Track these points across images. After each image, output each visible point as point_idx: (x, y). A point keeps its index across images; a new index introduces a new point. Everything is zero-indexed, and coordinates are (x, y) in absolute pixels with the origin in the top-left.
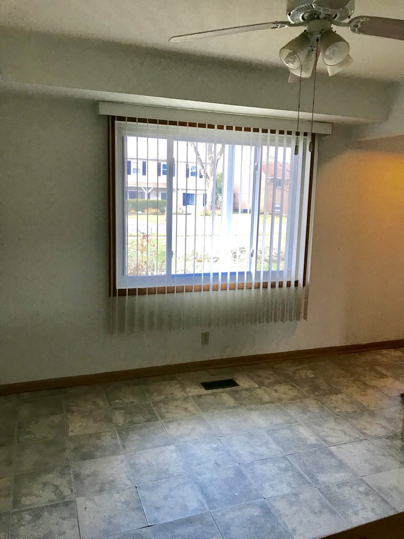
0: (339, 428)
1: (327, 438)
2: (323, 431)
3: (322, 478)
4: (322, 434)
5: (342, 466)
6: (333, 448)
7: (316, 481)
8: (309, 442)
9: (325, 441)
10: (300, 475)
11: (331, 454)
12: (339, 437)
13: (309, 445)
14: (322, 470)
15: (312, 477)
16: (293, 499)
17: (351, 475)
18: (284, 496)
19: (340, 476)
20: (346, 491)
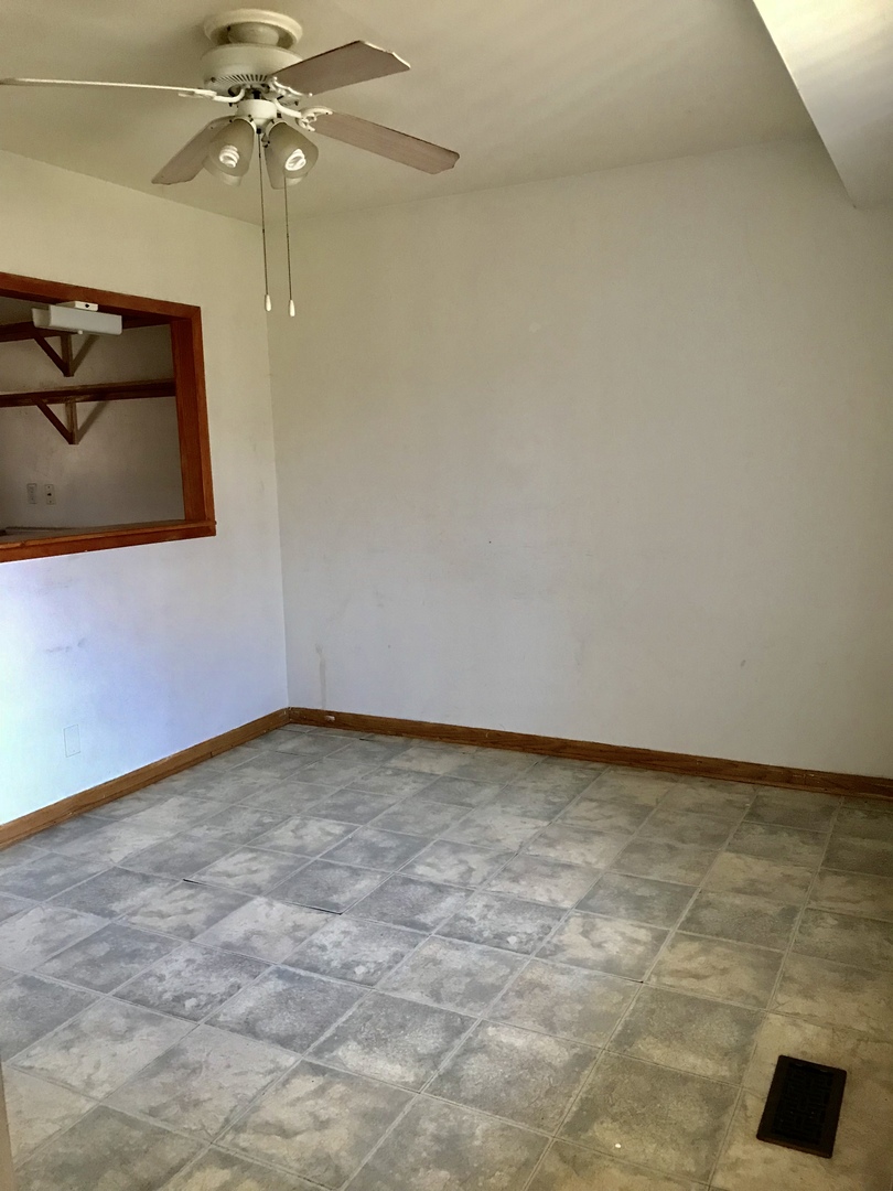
0: (309, 1141)
1: (319, 1081)
2: (343, 1100)
3: (275, 985)
4: (339, 1089)
5: (249, 1028)
6: (289, 1059)
7: (281, 974)
8: (353, 1045)
9: (317, 1070)
10: (315, 969)
11: (285, 1041)
12: (292, 1104)
13: (348, 1039)
14: (283, 1000)
15: (291, 978)
16: (299, 934)
17: (221, 1019)
18: (314, 930)
19: (242, 1005)
20: (218, 985)
